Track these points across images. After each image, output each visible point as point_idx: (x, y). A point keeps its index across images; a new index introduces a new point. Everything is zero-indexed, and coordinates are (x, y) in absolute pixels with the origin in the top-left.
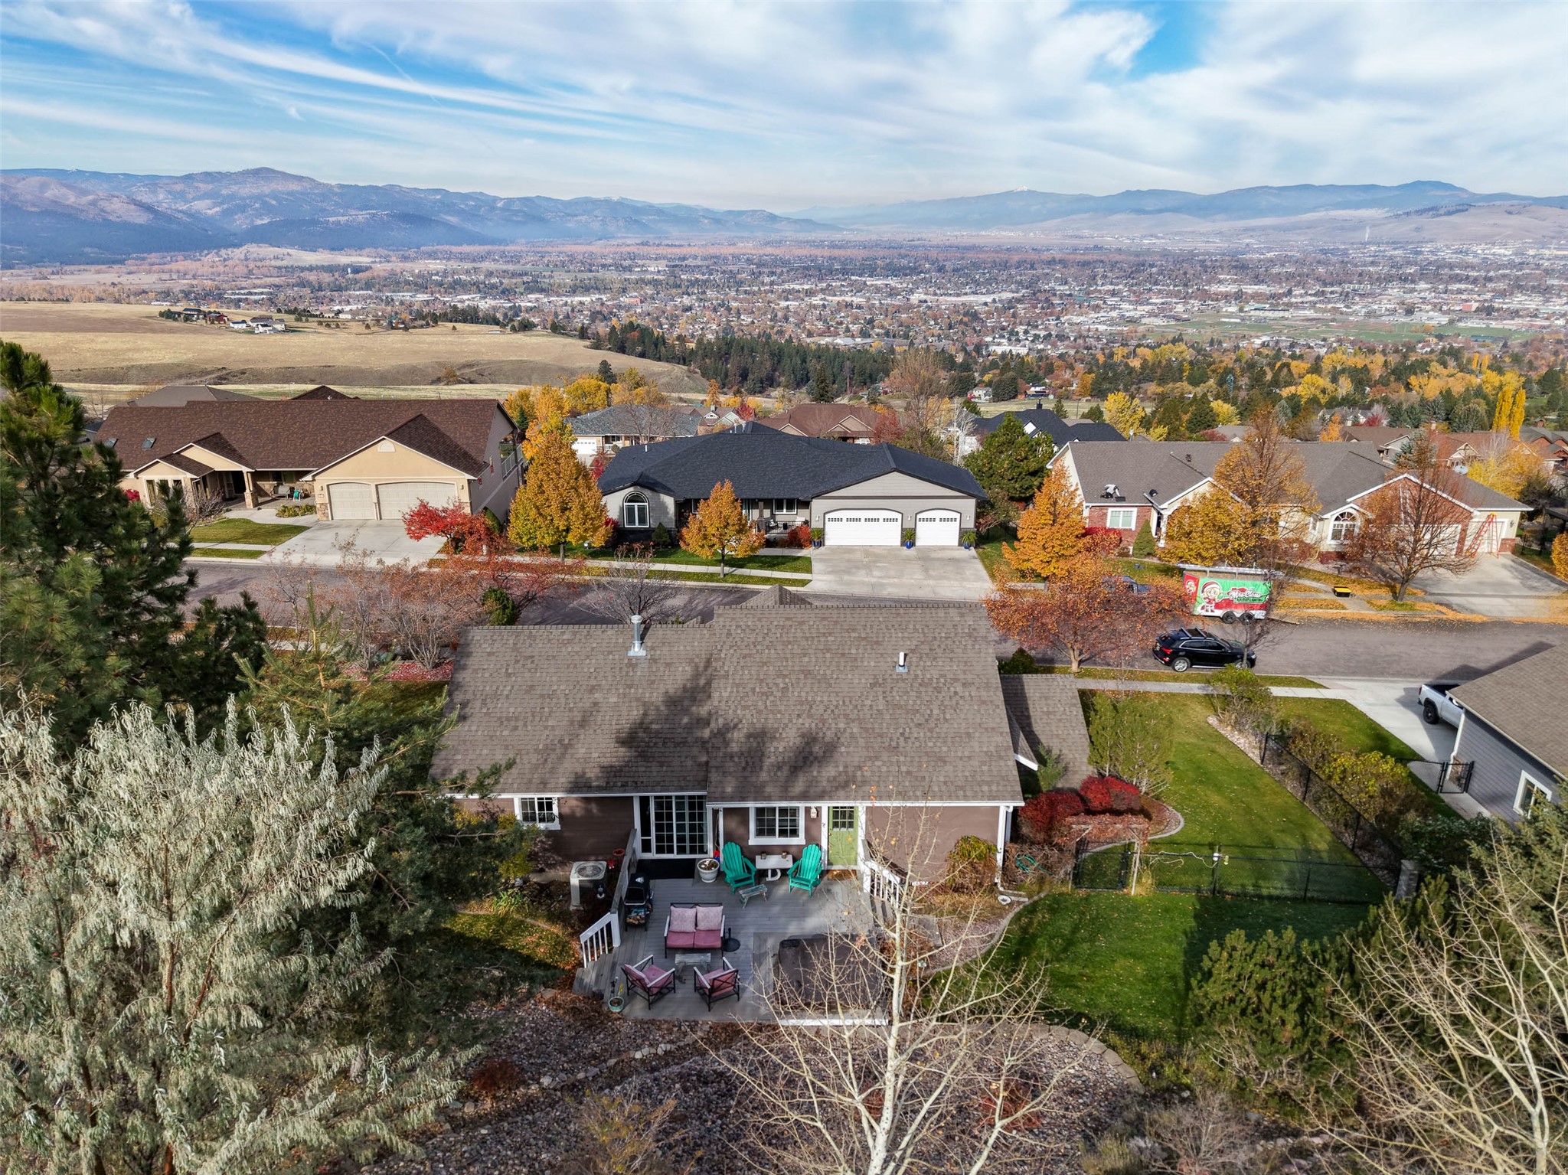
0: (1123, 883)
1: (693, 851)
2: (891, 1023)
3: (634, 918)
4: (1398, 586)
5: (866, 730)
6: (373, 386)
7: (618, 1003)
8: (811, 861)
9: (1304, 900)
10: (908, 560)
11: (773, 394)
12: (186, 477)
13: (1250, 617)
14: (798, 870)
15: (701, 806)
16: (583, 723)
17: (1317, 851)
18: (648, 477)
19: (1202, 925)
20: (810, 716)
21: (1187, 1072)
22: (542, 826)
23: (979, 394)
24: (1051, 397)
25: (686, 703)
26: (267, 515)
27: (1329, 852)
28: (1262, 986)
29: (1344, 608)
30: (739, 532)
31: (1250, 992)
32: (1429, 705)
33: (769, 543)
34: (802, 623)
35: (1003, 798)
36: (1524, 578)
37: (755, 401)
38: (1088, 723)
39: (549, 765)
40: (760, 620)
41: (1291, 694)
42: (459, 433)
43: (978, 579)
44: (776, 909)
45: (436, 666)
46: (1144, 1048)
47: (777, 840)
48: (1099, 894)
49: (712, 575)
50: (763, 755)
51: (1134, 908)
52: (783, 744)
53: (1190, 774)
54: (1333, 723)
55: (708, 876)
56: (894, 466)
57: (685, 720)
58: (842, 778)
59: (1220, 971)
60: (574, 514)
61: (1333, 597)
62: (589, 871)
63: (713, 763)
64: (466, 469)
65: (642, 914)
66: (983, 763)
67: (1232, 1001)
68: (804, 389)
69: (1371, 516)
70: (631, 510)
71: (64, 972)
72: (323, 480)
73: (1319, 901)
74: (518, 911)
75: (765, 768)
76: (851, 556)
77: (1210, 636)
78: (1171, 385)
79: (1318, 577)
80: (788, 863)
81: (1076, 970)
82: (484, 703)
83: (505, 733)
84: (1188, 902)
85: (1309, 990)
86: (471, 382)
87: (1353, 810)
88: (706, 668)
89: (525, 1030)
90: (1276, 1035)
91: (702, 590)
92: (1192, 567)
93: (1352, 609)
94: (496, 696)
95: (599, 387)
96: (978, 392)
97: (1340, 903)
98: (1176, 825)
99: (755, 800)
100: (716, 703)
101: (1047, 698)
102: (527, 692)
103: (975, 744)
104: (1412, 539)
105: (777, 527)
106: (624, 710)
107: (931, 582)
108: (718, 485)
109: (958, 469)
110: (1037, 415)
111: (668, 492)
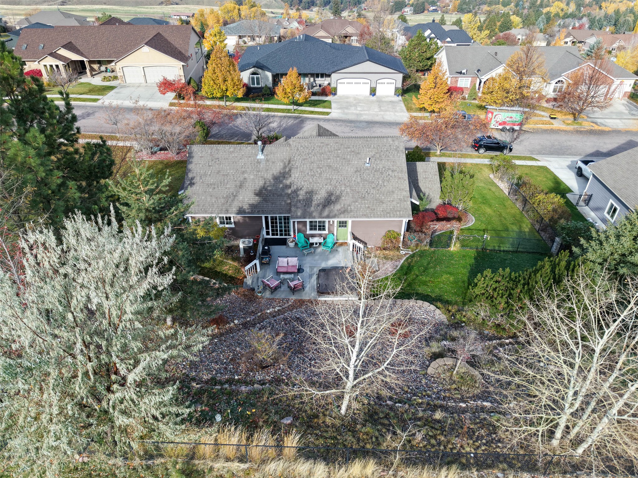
0: (449, 246)
1: (286, 235)
2: (360, 299)
3: (264, 261)
4: (576, 114)
5: (353, 190)
6: (133, 6)
7: (260, 292)
8: (330, 240)
9: (516, 252)
10: (372, 102)
11: (314, 10)
12: (60, 63)
13: (513, 129)
14: (325, 243)
15: (288, 219)
16: (241, 186)
17: (525, 232)
18: (260, 63)
19: (477, 262)
20: (331, 185)
21: (464, 316)
22: (227, 226)
23: (408, 10)
24: (440, 12)
25: (281, 179)
26: (97, 81)
27: (529, 232)
28: (495, 289)
29: (553, 124)
30: (300, 91)
31: (490, 291)
32: (580, 169)
33: (314, 94)
34: (327, 145)
35: (404, 217)
36: (631, 110)
37: (306, 14)
38: (441, 181)
39: (228, 203)
40: (310, 143)
41: (525, 164)
42: (176, 42)
43: (402, 111)
44: (317, 257)
45: (178, 154)
46: (450, 308)
47: (317, 232)
48: (439, 250)
49: (289, 110)
50: (312, 200)
51: (452, 255)
52: (320, 196)
53: (480, 200)
54: (539, 176)
55: (292, 245)
56: (368, 58)
57: (281, 186)
58: (343, 210)
59: (480, 284)
60: (229, 83)
61: (549, 119)
62: (247, 242)
63: (293, 204)
64: (181, 60)
65: (268, 259)
66: (398, 203)
67: (483, 294)
68: (328, 7)
69: (571, 82)
70: (253, 79)
71: (73, 313)
72: (120, 65)
73: (522, 252)
74: (220, 257)
75: (313, 206)
76: (348, 100)
77: (495, 139)
78: (494, 7)
79: (545, 109)
80: (321, 240)
81: (428, 279)
82: (201, 178)
83: (210, 190)
84: (472, 253)
85: (512, 291)
86: (177, 4)
87: (541, 217)
88: (289, 163)
89: (227, 302)
90: (497, 307)
91: (285, 117)
92: (491, 107)
93: (556, 125)
94: (205, 175)
95: (235, 7)
96: (407, 9)
97: (530, 253)
98: (471, 222)
99: (309, 218)
100: (293, 179)
101: (425, 172)
102: (218, 173)
103: (395, 196)
104: (585, 94)
105: (316, 86)
106: (257, 181)
107: (382, 113)
108: (291, 69)
109: (395, 57)
110: (433, 26)
111: (269, 70)
